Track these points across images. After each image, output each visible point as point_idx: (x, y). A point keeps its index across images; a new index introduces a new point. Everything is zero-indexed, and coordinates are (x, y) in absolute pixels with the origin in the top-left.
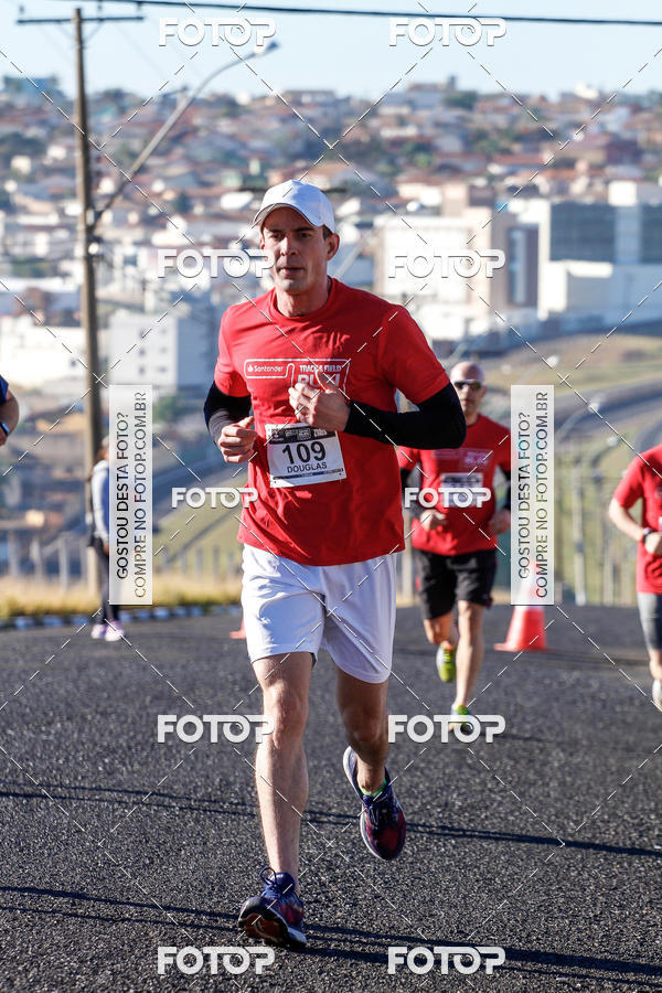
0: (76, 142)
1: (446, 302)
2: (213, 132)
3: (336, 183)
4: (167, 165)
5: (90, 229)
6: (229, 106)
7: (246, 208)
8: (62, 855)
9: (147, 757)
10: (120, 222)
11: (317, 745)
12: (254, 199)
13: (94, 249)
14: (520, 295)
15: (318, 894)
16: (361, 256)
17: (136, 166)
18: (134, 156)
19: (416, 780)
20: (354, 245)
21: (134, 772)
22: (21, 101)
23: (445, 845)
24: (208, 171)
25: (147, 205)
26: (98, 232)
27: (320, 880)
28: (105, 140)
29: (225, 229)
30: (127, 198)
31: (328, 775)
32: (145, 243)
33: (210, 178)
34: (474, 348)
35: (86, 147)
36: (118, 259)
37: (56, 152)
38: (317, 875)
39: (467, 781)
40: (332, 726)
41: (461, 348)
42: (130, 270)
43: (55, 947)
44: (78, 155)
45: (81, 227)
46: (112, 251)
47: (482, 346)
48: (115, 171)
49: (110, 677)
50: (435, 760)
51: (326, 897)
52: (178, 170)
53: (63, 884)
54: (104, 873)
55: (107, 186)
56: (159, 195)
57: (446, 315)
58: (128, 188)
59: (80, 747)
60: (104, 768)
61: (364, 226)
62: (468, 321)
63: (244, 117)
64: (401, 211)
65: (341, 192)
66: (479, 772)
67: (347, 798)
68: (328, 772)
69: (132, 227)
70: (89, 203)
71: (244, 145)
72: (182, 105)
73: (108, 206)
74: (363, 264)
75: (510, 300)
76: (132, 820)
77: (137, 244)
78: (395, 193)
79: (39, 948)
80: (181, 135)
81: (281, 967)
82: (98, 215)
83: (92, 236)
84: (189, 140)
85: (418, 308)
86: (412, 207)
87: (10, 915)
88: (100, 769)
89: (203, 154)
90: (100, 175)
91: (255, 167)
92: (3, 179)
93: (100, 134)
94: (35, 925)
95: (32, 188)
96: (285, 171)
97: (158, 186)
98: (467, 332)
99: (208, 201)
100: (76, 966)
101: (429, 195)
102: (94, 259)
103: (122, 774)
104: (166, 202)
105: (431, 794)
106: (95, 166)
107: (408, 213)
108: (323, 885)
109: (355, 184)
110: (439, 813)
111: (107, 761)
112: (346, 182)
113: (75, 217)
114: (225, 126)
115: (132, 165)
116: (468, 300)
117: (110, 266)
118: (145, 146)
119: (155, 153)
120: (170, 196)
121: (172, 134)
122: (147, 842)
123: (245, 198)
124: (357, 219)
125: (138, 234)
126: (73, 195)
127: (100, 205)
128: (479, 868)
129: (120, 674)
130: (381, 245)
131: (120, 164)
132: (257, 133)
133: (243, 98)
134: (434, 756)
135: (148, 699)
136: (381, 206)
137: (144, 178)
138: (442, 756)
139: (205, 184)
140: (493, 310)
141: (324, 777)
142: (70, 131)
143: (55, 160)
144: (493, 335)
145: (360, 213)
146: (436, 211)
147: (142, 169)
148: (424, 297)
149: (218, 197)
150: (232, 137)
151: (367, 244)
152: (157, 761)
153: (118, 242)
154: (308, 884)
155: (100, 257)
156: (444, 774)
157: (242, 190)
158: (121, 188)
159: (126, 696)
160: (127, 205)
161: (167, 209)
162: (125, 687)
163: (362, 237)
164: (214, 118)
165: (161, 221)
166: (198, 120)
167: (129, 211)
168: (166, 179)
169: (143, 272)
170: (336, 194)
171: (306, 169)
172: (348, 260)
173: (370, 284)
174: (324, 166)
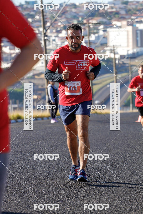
0: (41, 15)
1: (123, 47)
2: (71, 11)
3: (98, 22)
4: (61, 19)
5: (45, 34)
6: (74, 6)
8: (42, 169)
9: (60, 147)
10: (51, 32)
11: (97, 144)
13: (46, 38)
14: (139, 45)
15: (98, 176)
16: (104, 37)
18: (54, 17)
19: (119, 151)
20: (102, 35)
21: (57, 151)
22: (29, 6)
23: (125, 165)
24: (70, 20)
25: (57, 28)
26: (47, 34)
27: (98, 173)
28: (48, 14)
30: (53, 27)
31: (99, 150)
32: (57, 36)
33: (71, 22)
34: (129, 57)
35: (43, 16)
36: (51, 40)
37: (37, 17)
38: (97, 172)
39: (130, 150)
40: (100, 140)
41: (126, 57)
42: (54, 42)
43: (41, 189)
44: (42, 18)
45: (43, 33)
46: (50, 39)
47: (131, 56)
48: (50, 21)
49: (52, 130)
50: (123, 146)
51: (99, 177)
52: (64, 20)
53: (42, 176)
54: (51, 173)
55: (48, 24)
56: (60, 26)
57: (123, 50)
58: (53, 24)
59: (45, 146)
60: (51, 150)
62: (128, 51)
63: (78, 8)
64: (112, 27)
65: (100, 23)
66: (132, 149)
68: (99, 149)
69: (54, 33)
70: (44, 28)
71: (78, 14)
72: (64, 6)
73: (48, 29)
74: (105, 39)
75: (137, 46)
76: (57, 161)
77: (55, 37)
78: (111, 23)
79: (37, 189)
80: (64, 12)
81: (90, 192)
82: (47, 30)
83: (45, 35)
84: (66, 14)
85: (117, 48)
86: (115, 26)
87: (31, 183)
88: (50, 150)
89: (69, 16)
90: (47, 22)
91: (80, 19)
93: (46, 13)
94: (36, 184)
96: (87, 20)
97: (59, 24)
98: (128, 53)
100: (45, 193)
101: (119, 24)
102: (46, 40)
103: (55, 152)
104: (61, 27)
105: (122, 154)
106: (45, 20)
107: (114, 28)
108: (99, 174)
109: (102, 22)
110: (124, 158)
111: (51, 149)
112: (100, 22)
113: (41, 31)
114: (74, 10)
115: (53, 19)
116: (128, 46)
117: (49, 41)
118: (56, 15)
119: (58, 16)
120: (62, 26)
121: (62, 12)
122: (60, 166)
124: (103, 30)
125: (55, 34)
126: (41, 26)
127: (47, 29)
128: (133, 169)
129: (54, 130)
130: (109, 35)
131: (51, 19)
132: (81, 12)
133: (77, 4)
134: (123, 145)
135: (60, 135)
136: (108, 26)
137: (56, 22)
138: (124, 145)
140: (133, 48)
141: (99, 151)
142: (40, 13)
143: (37, 19)
144: (134, 54)
145: (104, 28)
146: (120, 27)
147: (56, 20)
148: (118, 46)
150: (75, 13)
151: (105, 35)
152: (62, 148)
153: (51, 36)
154: (95, 174)
155: (48, 40)
156: (125, 149)
158: (51, 24)
159: (55, 134)
160: (53, 28)
161: (62, 29)
162: (55, 133)
163: (104, 33)
164: (71, 8)
165: (60, 31)
166: (68, 9)
167: (53, 29)
168: (61, 22)
169: (57, 43)
170: (98, 24)
171: (91, 19)
172: (101, 38)
173: (106, 44)
174: (95, 18)
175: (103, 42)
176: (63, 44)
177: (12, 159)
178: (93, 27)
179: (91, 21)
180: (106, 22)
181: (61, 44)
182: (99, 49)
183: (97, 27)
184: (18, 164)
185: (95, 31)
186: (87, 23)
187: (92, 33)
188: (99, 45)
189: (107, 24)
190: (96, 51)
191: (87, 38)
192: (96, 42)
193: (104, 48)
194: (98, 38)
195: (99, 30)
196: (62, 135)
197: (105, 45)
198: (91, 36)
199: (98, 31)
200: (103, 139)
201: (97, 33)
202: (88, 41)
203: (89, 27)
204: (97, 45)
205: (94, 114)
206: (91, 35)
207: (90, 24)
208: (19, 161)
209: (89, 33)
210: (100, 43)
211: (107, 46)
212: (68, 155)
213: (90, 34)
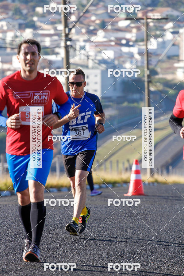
3: (164, 16)
4: (96, 10)
5: (67, 35)
7: (128, 26)
10: (79, 33)
12: (131, 23)
13: (69, 43)
16: (174, 45)
17: (84, 11)
18: (84, 6)
20: (172, 40)
25: (90, 26)
26: (70, 36)
29: (120, 35)
30: (81, 23)
32: (88, 41)
33: (114, 15)
36: (78, 47)
42: (83, 52)
45: (63, 35)
46: (75, 44)
48: (76, 12)
52: (100, 12)
55: (73, 18)
56: (94, 21)
58: (81, 19)
61: (175, 33)
65: (166, 19)
67: (171, 259)
69: (84, 34)
70: (66, 25)
73: (74, 27)
74: (175, 48)
77: (85, 41)
82: (70, 30)
83: (68, 38)
90: (71, 14)
92: (32, 16)
95: (43, 19)
96: (143, 11)
97: (93, 18)
99: (113, 24)
102: (70, 47)
104: (96, 24)
109: (172, 16)
112: (167, 15)
113: (61, 30)
117: (75, 50)
118: (88, 2)
119: (92, 5)
120: (98, 22)
123: (128, 22)
124: (171, 30)
125: (85, 37)
126: (60, 22)
127: (71, 26)
130: (182, 40)
131: (78, 9)
136: (182, 25)
137: (87, 15)
139: (112, 17)
145: (173, 28)
147: (87, 11)
149: (117, 22)
151: (176, 40)
153: (78, 40)
155: (71, 46)
157: (126, 19)
158: (79, 20)
160: (82, 26)
161: (97, 27)
163: (174, 37)
165: (95, 32)
167: (82, 28)
168: (96, 15)
169: (88, 52)
170: (164, 20)
171: (152, 11)
172: (169, 46)
173: (178, 56)
174: (159, 9)
175: (171, 53)
176: (99, 54)
177: (4, 263)
178: (155, 26)
179: (150, 15)
180: (178, 16)
181: (96, 55)
182: (165, 65)
183: (161, 25)
184: (15, 272)
185: (158, 33)
186: (145, 17)
187: (151, 37)
188: (165, 58)
189: (179, 21)
190: (159, 70)
191: (143, 45)
192: (159, 52)
193: (174, 63)
194: (163, 45)
195: (165, 30)
196: (95, 220)
197: (176, 58)
198: (151, 42)
199: (162, 32)
200: (170, 229)
201: (161, 36)
202: (145, 51)
203: (147, 24)
204: (160, 58)
205: (153, 183)
206: (150, 40)
207: (149, 20)
208: (17, 266)
209: (147, 36)
210: (165, 55)
211: (179, 61)
212: (107, 258)
213: (149, 37)
